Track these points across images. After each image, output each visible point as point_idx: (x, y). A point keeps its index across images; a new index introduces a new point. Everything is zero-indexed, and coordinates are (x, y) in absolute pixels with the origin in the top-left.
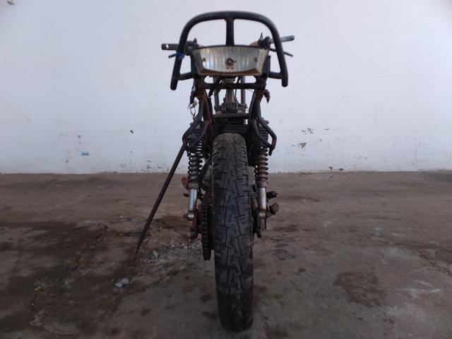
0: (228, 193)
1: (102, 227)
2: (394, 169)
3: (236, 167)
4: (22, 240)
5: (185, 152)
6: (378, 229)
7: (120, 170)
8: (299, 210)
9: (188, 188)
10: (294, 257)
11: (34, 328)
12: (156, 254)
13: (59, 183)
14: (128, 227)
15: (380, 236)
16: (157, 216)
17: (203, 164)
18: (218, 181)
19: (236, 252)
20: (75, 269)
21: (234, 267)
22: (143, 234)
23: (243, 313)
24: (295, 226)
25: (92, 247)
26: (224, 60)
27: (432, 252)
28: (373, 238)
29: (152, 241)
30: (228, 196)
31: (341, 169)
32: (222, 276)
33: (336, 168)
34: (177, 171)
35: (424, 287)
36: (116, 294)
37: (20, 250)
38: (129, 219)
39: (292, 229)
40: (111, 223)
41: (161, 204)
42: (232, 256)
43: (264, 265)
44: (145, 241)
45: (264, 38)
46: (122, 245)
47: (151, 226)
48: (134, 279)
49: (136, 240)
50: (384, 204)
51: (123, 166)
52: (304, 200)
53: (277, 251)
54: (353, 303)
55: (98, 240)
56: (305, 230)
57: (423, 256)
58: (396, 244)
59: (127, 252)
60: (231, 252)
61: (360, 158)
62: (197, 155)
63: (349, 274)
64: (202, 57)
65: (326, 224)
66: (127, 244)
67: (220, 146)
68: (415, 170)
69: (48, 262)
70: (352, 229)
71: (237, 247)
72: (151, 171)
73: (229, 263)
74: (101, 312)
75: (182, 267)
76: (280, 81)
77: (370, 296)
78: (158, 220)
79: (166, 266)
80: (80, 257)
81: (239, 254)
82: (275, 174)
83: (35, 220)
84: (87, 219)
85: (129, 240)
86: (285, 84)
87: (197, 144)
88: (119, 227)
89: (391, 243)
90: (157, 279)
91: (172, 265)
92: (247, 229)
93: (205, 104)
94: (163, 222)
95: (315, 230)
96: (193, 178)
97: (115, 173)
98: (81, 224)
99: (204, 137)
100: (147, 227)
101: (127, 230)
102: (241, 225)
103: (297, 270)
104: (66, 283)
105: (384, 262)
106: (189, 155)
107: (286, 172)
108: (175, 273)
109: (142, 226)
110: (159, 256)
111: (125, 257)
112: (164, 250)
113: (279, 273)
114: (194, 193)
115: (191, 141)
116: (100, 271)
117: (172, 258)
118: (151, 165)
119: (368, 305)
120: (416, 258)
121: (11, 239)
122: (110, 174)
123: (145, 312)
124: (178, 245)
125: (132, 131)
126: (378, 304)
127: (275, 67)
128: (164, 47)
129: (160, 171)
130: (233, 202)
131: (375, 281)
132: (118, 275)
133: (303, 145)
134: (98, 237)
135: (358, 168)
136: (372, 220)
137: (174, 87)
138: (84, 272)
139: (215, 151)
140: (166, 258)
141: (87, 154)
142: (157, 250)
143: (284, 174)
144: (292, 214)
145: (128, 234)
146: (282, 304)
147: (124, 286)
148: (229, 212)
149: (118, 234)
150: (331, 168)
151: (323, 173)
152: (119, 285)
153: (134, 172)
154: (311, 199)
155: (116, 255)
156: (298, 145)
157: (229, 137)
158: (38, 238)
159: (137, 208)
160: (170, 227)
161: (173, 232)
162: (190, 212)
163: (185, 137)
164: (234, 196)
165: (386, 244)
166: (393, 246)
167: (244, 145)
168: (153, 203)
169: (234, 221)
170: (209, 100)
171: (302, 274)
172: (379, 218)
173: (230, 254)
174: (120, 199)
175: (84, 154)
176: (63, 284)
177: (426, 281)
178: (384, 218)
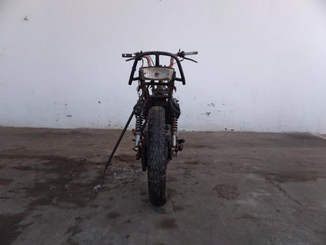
0: (155, 135)
1: (83, 159)
2: (266, 131)
3: (159, 123)
4: (36, 165)
5: (134, 116)
6: (246, 164)
7: (91, 127)
8: (202, 153)
9: (135, 135)
10: (194, 177)
11: (54, 205)
12: (115, 174)
13: (53, 134)
14: (99, 160)
15: (246, 168)
16: (115, 154)
17: (144, 122)
18: (150, 130)
19: (157, 163)
20: (70, 180)
21: (156, 170)
22: (108, 164)
23: (161, 193)
24: (198, 162)
25: (78, 170)
26: (154, 73)
27: (273, 177)
28: (242, 169)
29: (113, 168)
30: (154, 137)
31: (233, 130)
32: (151, 174)
33: (229, 129)
34: (128, 129)
35: (261, 192)
36: (94, 192)
37: (37, 170)
38: (99, 156)
39: (196, 163)
40: (88, 157)
41: (118, 148)
42: (156, 165)
43: (177, 180)
44: (109, 167)
45: (181, 51)
46: (95, 169)
47: (112, 160)
48: (104, 186)
49: (103, 167)
50: (254, 151)
51: (93, 124)
52: (206, 148)
53: (185, 174)
54: (221, 198)
55: (81, 166)
56: (203, 164)
57: (267, 179)
58: (254, 172)
59: (99, 172)
60: (155, 163)
61: (244, 123)
62: (141, 117)
63: (222, 185)
64: (144, 72)
65: (216, 161)
66: (98, 169)
67: (152, 113)
68: (279, 132)
69: (54, 176)
70: (231, 164)
71: (158, 161)
72: (111, 128)
73: (154, 168)
74: (88, 199)
75: (130, 180)
76: (182, 82)
77: (230, 195)
78: (116, 157)
79: (121, 180)
80: (72, 174)
81: (159, 164)
82: (190, 132)
83: (42, 154)
84: (73, 155)
85: (99, 167)
86: (184, 83)
87: (141, 111)
88: (92, 160)
89: (251, 171)
90: (117, 185)
91: (124, 179)
92: (163, 152)
93: (145, 92)
94: (119, 158)
95: (209, 164)
96: (138, 129)
97: (88, 128)
98: (70, 157)
99: (144, 108)
100: (110, 160)
101: (98, 161)
102: (160, 150)
103: (194, 183)
104: (66, 186)
105: (243, 181)
106: (136, 117)
107: (198, 131)
108: (126, 183)
109: (107, 160)
110: (117, 175)
111: (98, 175)
112: (119, 172)
113: (184, 184)
114: (138, 137)
115: (138, 109)
116: (84, 181)
117: (124, 177)
118: (111, 124)
119: (228, 199)
120: (263, 180)
121: (30, 164)
122: (84, 129)
123: (111, 199)
124: (128, 170)
125: (99, 102)
126: (234, 199)
127: (178, 76)
128: (123, 56)
129: (117, 128)
130: (157, 139)
131: (236, 189)
132: (95, 184)
133: (209, 114)
134: (81, 165)
135: (243, 130)
136: (244, 160)
137: (130, 83)
138: (75, 182)
139: (150, 115)
140: (121, 176)
141: (70, 116)
142: (116, 172)
143: (196, 132)
144: (197, 155)
145: (98, 164)
146: (183, 197)
147: (98, 189)
148: (155, 144)
149: (92, 163)
150: (226, 129)
151: (221, 132)
152: (96, 188)
153: (100, 128)
154: (210, 147)
155: (93, 174)
156: (205, 114)
157: (156, 108)
158: (46, 164)
159: (103, 150)
160: (123, 161)
161: (125, 163)
162: (136, 147)
163: (135, 108)
164: (157, 136)
165: (248, 172)
166: (251, 173)
167: (164, 113)
168: (113, 147)
169: (157, 148)
170: (147, 90)
171: (197, 185)
172: (248, 158)
173: (155, 164)
174: (92, 144)
175: (68, 116)
176: (64, 187)
177: (264, 190)
178: (251, 159)
